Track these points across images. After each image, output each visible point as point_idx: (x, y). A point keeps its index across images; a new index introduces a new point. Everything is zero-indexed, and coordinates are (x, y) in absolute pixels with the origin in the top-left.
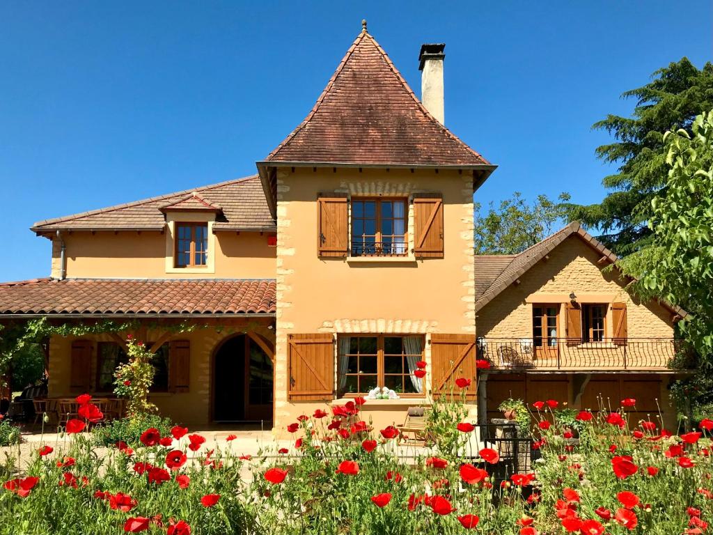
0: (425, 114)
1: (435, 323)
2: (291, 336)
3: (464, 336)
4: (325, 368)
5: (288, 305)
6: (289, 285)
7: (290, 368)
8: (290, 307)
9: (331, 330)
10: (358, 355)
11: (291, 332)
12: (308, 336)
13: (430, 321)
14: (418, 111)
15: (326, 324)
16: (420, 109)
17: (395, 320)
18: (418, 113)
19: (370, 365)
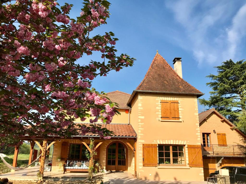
0: (179, 77)
1: (188, 141)
2: (143, 145)
3: (198, 146)
4: (155, 155)
5: (142, 134)
6: (142, 128)
7: (144, 155)
8: (143, 135)
9: (156, 143)
10: (164, 151)
11: (144, 143)
12: (149, 145)
13: (187, 141)
14: (177, 76)
15: (154, 141)
16: (178, 76)
17: (176, 140)
18: (177, 77)
19: (168, 155)
